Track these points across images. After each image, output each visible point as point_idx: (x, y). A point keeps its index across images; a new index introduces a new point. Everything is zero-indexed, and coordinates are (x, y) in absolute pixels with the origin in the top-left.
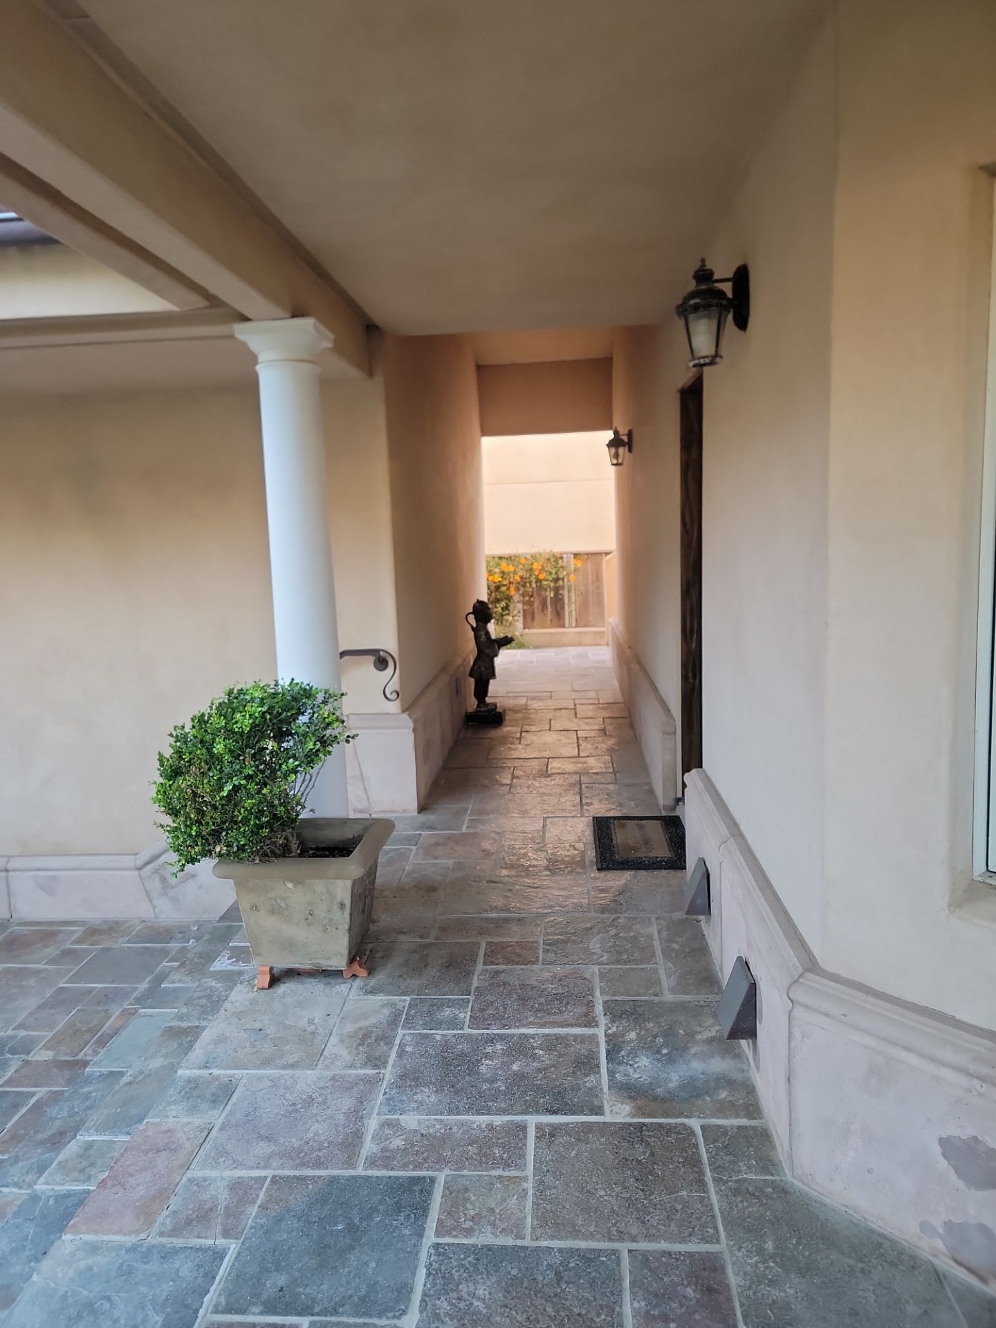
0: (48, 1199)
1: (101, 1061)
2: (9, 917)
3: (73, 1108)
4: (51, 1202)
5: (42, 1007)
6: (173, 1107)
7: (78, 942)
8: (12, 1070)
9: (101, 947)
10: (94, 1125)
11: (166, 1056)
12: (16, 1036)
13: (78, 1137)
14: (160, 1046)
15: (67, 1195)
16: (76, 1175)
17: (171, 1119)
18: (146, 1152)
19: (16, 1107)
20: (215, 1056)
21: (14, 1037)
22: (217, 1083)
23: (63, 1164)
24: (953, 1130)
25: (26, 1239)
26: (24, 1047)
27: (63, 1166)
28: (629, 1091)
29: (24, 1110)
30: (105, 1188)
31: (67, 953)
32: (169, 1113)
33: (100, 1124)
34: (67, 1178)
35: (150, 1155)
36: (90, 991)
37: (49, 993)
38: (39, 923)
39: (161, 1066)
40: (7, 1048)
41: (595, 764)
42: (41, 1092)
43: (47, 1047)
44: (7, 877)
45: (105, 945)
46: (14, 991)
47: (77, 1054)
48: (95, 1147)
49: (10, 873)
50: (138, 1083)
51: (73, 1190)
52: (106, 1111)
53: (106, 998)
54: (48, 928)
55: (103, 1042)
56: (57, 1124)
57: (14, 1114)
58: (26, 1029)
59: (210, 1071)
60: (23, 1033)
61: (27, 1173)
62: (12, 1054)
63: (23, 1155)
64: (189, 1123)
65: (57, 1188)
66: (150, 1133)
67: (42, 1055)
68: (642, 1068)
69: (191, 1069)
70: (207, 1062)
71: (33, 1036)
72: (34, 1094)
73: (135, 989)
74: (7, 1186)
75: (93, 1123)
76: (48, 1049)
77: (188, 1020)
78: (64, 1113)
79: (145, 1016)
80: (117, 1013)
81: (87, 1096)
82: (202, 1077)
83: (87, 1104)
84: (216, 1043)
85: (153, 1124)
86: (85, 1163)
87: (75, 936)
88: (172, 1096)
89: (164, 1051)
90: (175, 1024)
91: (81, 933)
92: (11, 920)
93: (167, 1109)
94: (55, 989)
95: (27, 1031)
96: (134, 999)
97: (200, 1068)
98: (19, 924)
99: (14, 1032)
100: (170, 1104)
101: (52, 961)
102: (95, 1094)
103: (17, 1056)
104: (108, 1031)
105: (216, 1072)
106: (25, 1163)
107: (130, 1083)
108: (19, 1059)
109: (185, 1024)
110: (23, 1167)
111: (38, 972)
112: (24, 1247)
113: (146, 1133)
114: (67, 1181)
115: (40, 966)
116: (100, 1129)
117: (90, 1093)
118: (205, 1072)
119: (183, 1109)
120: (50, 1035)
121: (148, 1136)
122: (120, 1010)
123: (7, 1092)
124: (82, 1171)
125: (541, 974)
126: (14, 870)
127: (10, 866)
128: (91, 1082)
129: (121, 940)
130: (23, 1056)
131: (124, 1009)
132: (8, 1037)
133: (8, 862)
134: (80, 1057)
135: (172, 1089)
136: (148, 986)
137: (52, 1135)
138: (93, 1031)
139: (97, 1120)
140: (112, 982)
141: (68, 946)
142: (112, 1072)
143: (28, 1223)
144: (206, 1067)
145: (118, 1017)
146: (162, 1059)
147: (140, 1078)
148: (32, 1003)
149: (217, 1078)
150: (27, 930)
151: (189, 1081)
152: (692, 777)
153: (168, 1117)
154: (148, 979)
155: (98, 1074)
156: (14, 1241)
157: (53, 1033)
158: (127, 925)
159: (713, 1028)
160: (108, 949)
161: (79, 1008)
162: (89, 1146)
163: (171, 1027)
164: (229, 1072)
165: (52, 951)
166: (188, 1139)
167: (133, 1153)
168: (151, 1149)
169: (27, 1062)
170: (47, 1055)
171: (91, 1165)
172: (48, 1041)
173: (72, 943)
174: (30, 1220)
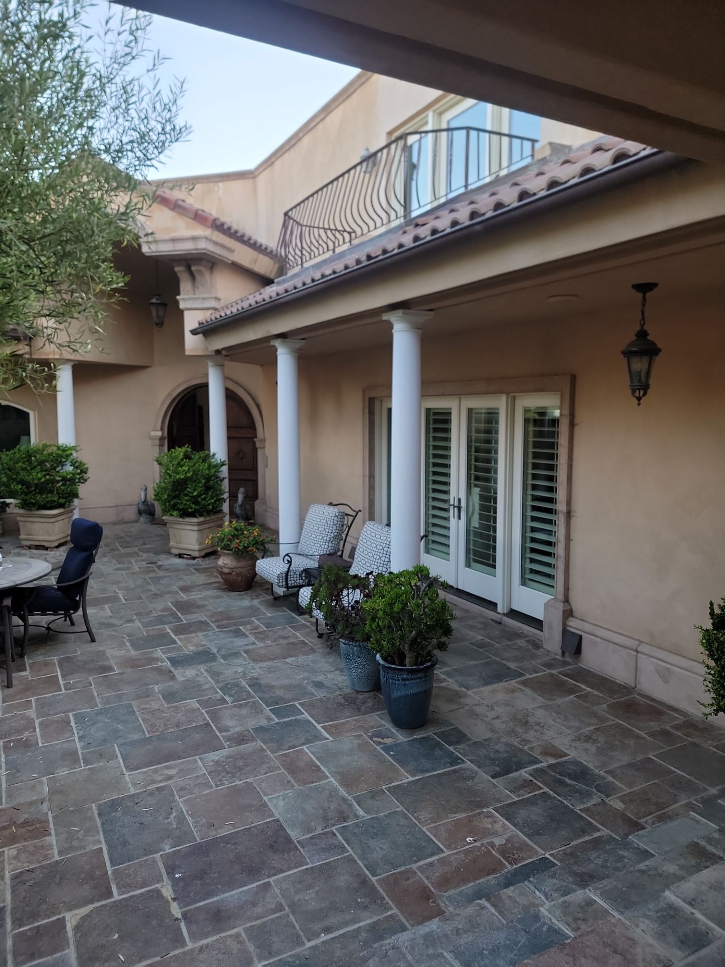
0: (544, 924)
1: (643, 836)
2: (634, 686)
3: (607, 861)
4: (545, 929)
5: (630, 766)
6: (646, 921)
7: (677, 728)
8: (593, 802)
9: (692, 740)
10: (602, 888)
11: (682, 867)
12: (605, 779)
13: (587, 890)
14: (681, 855)
15: (557, 932)
16: (570, 919)
17: (639, 931)
18: (605, 945)
19: (583, 832)
20: (704, 898)
21: (604, 778)
22: (694, 926)
23: (567, 904)
25: (517, 945)
26: (607, 790)
27: (565, 906)
29: (587, 838)
30: (562, 952)
31: (665, 734)
32: (641, 924)
33: (606, 891)
34: (563, 918)
35: (607, 950)
36: (670, 772)
37: (639, 757)
38: (654, 700)
39: (673, 874)
40: (596, 783)
42: (604, 832)
43: (622, 799)
44: (637, 656)
45: (696, 740)
46: (617, 743)
47: (640, 818)
48: (594, 907)
49: (639, 654)
50: (649, 875)
51: (562, 931)
52: (615, 883)
53: (680, 785)
54: (659, 707)
55: (661, 819)
56: (591, 866)
57: (580, 837)
58: (614, 777)
59: (693, 911)
60: (610, 778)
61: (556, 890)
62: (597, 790)
63: (560, 875)
64: (652, 946)
65: (554, 920)
66: (617, 931)
67: (617, 804)
69: (677, 896)
70: (694, 900)
71: (616, 785)
72: (599, 830)
73: (705, 790)
74: (540, 892)
75: (602, 886)
76: (622, 801)
77: (716, 847)
78: (599, 861)
79: (692, 819)
80: (683, 802)
81: (621, 859)
82: (683, 911)
83: (618, 865)
84: (711, 887)
85: (623, 924)
86: (580, 915)
87: (676, 722)
88: (649, 910)
89: (682, 862)
90: (703, 843)
91: (681, 722)
92: (636, 689)
93: (641, 919)
94: (645, 756)
95: (614, 778)
96: (701, 798)
97: (685, 901)
98: (639, 694)
99: (605, 774)
100: (645, 916)
101: (651, 734)
102: (626, 860)
103: (599, 794)
104: (670, 813)
105: (698, 915)
106: (557, 882)
107: (642, 872)
108: (600, 797)
109: (710, 849)
110: (555, 884)
111: (638, 737)
112: (512, 950)
113: (614, 928)
114: (562, 921)
115: (642, 733)
116: (605, 895)
117: (624, 857)
118: (687, 908)
119: (653, 929)
120: (628, 791)
121: (614, 932)
122: (687, 801)
123: (582, 817)
124: (576, 919)
126: (642, 653)
127: (640, 649)
128: (628, 850)
129: (710, 742)
130: (603, 796)
131: (690, 803)
132: (599, 776)
133: (639, 645)
134: (642, 821)
135: (653, 904)
136: (717, 792)
137: (584, 872)
138: (660, 806)
139: (606, 886)
140: (689, 775)
141: (667, 727)
142: (647, 850)
143: (523, 933)
144: (691, 904)
145: (682, 806)
146: (676, 868)
147: (652, 873)
148: (625, 759)
149: (696, 921)
150: (644, 702)
151: (671, 906)
153: (637, 926)
154: (719, 787)
155: (636, 846)
156: (509, 940)
157: (631, 791)
158: (721, 732)
160: (695, 745)
161: (656, 781)
162: (590, 903)
163: (697, 844)
164: (710, 924)
165: (654, 725)
166: (644, 960)
167: (597, 938)
168: (610, 945)
169: (603, 802)
170: (618, 805)
171: (584, 920)
172: (624, 795)
173: (672, 727)
174: (526, 931)
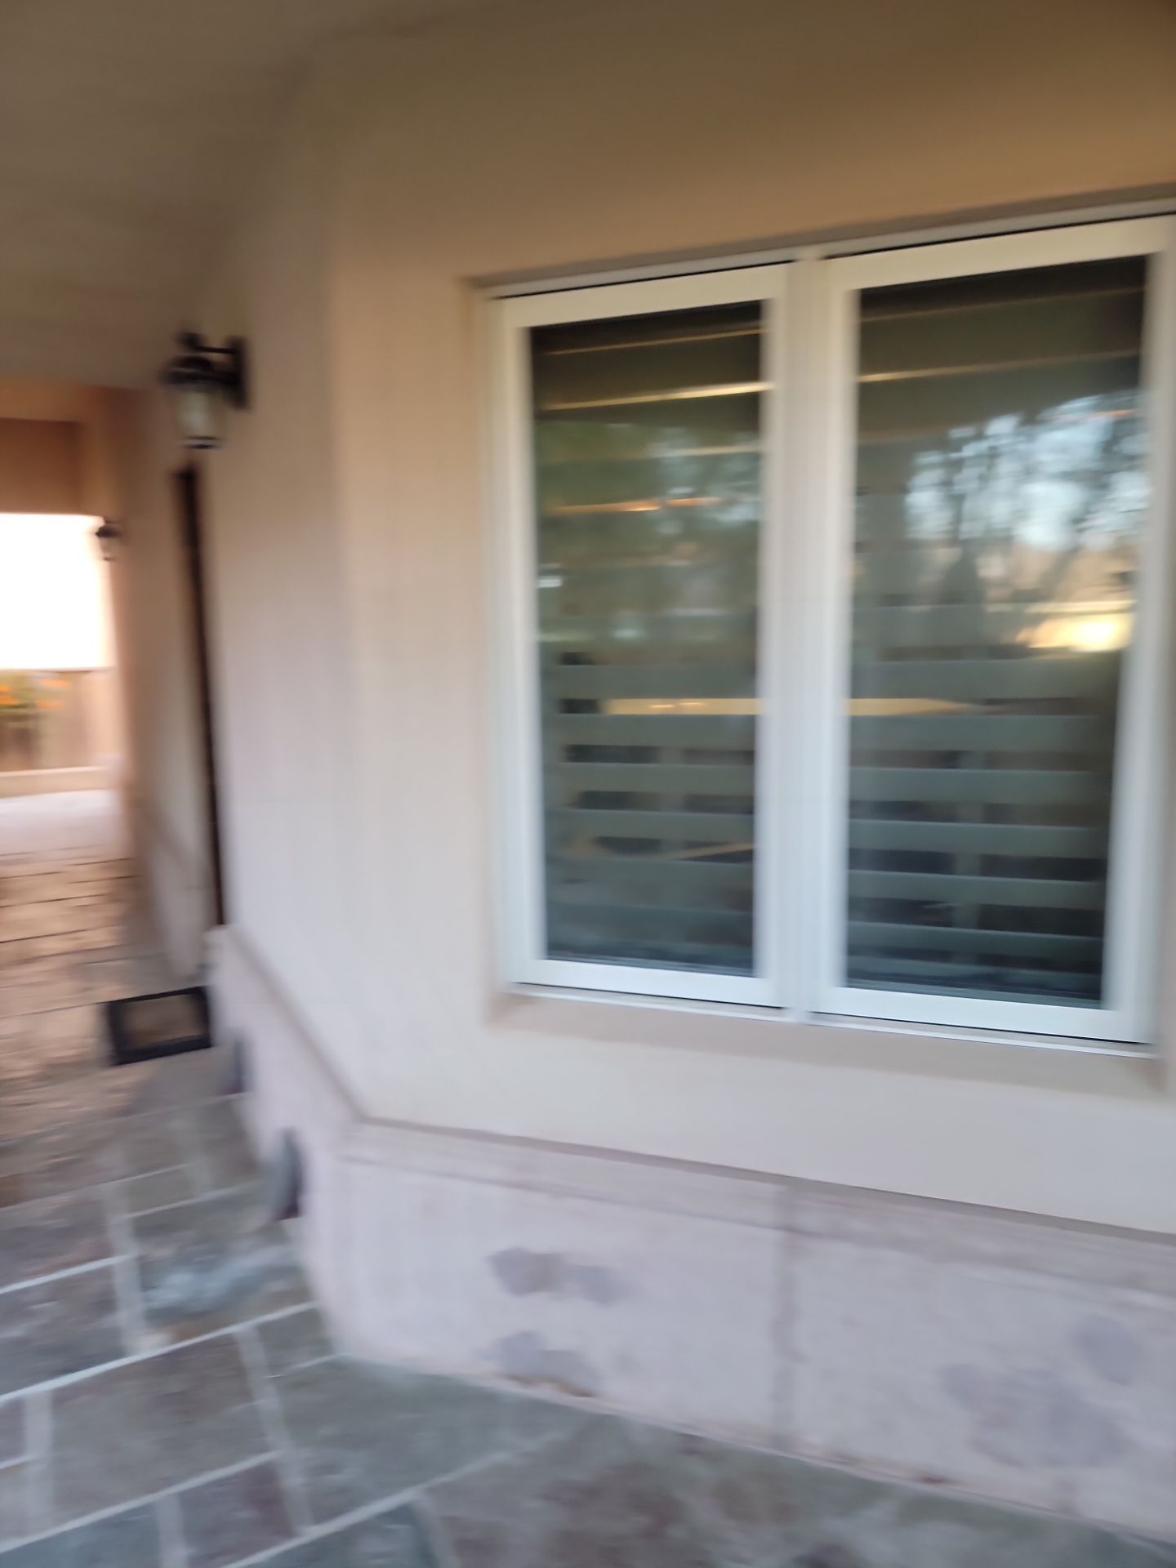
24: (503, 1242)
28: (162, 1317)
41: (101, 937)
68: (178, 1286)
125: (39, 1210)
152: (219, 936)
159: (258, 1217)
